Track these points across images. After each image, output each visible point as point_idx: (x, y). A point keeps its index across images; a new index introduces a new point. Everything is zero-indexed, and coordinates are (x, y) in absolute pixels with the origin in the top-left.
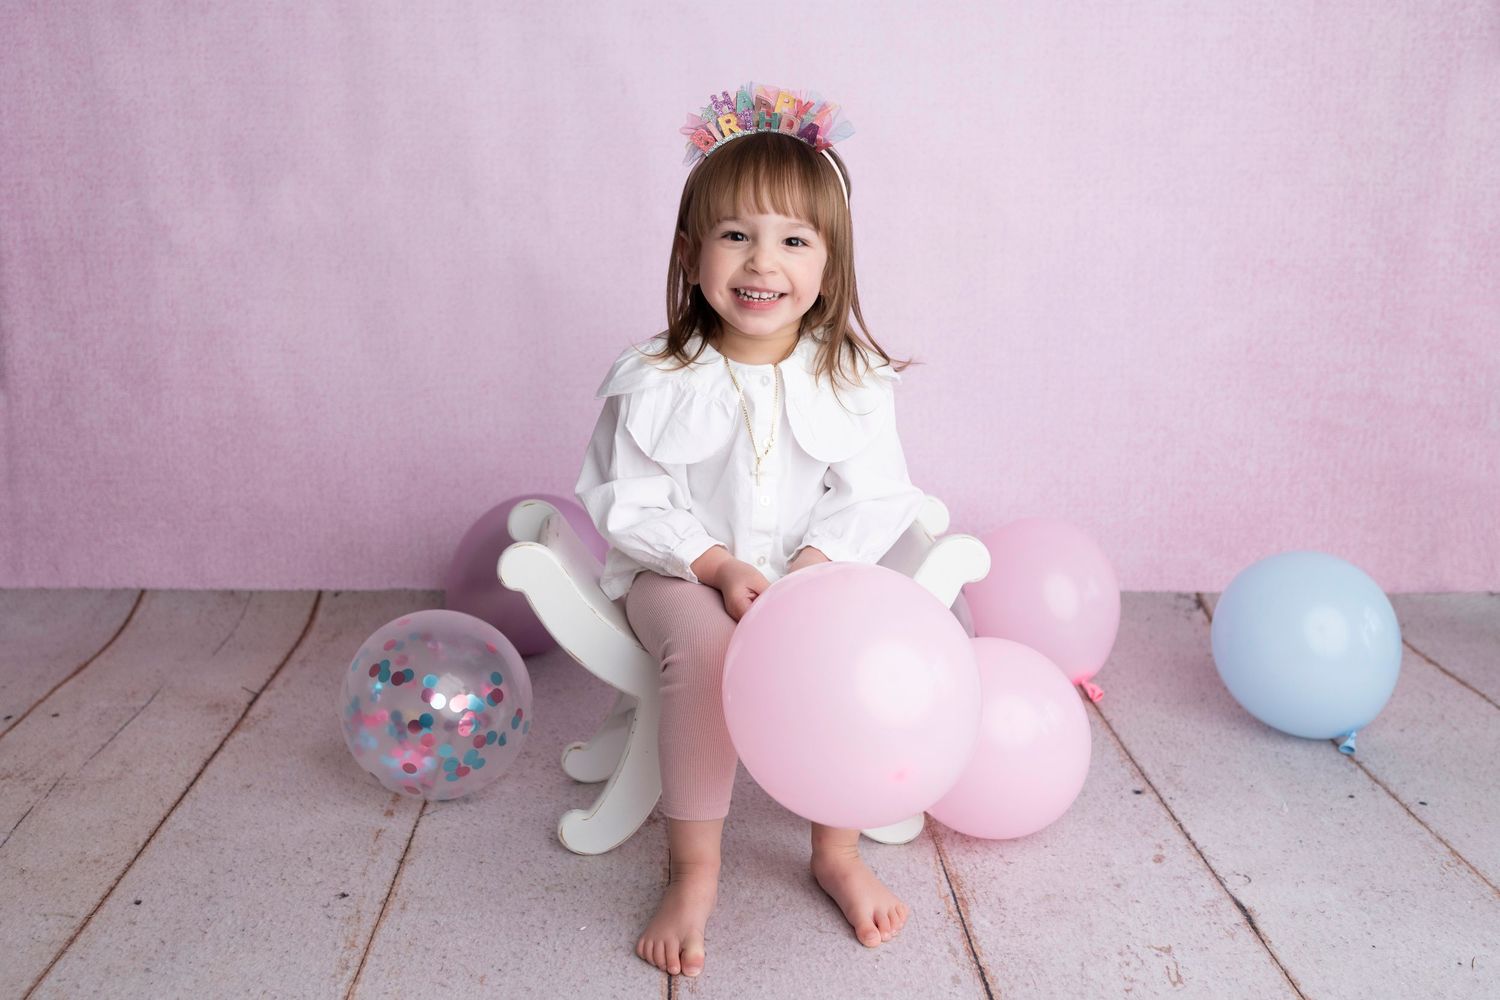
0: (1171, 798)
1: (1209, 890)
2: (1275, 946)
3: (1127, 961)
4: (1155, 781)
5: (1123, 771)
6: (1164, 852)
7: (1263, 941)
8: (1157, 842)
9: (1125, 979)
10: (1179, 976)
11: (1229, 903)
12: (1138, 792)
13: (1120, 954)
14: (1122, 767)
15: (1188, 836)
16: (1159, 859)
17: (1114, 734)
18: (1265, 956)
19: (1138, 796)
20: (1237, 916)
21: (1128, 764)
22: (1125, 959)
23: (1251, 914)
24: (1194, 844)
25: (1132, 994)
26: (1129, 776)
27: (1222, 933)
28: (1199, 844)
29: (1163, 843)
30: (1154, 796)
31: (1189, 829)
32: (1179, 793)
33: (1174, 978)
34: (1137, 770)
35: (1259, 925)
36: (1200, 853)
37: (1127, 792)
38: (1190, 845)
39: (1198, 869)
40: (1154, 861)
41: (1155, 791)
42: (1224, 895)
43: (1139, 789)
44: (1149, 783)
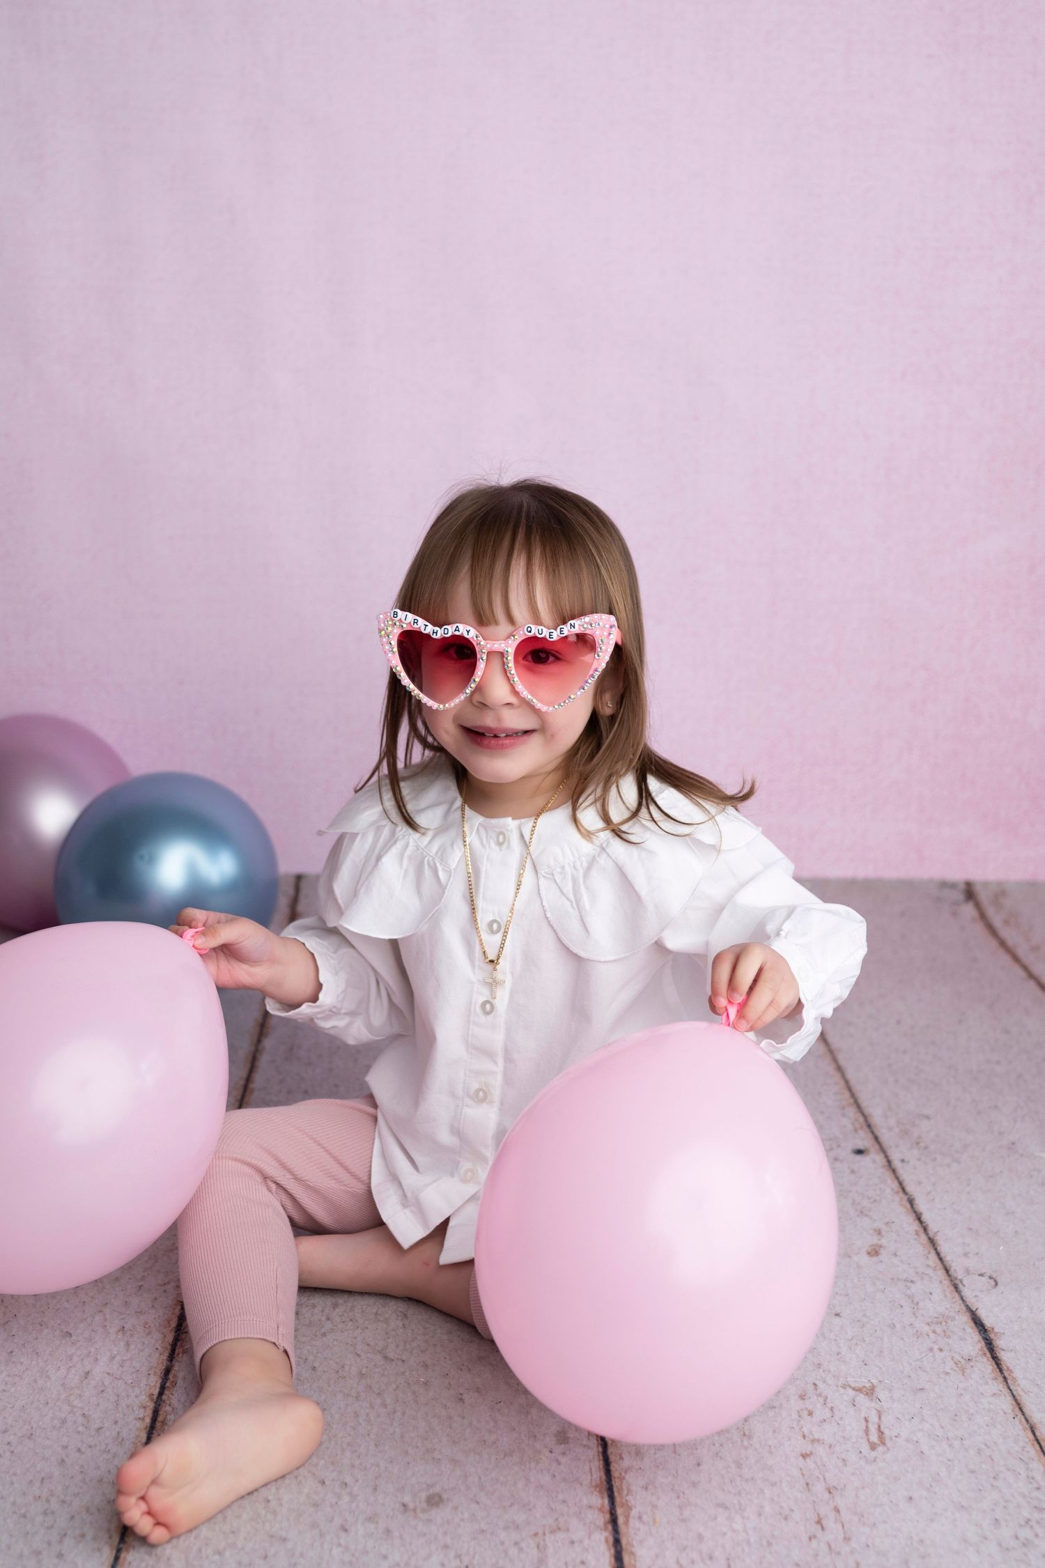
0: (903, 1161)
1: (938, 1299)
2: (1022, 1383)
3: (810, 1407)
4: (885, 1136)
5: (845, 1121)
6: (884, 1241)
7: (1005, 1378)
8: (876, 1225)
9: (804, 1437)
10: (881, 1433)
11: (965, 1319)
12: (859, 1152)
13: (802, 1397)
14: (844, 1115)
15: (919, 1218)
16: (874, 1252)
17: (839, 1069)
18: (1006, 1403)
19: (858, 1157)
20: (972, 1343)
21: (852, 1112)
22: (809, 1406)
23: (992, 1336)
24: (925, 1229)
25: (810, 1462)
26: (850, 1127)
27: (950, 1364)
28: (933, 1227)
29: (884, 1228)
30: (880, 1159)
31: (922, 1206)
32: (915, 1152)
33: (874, 1438)
34: (861, 1119)
35: (1004, 1357)
36: (932, 1242)
37: (845, 1152)
38: (921, 1230)
39: (928, 1266)
40: (869, 1253)
41: (883, 1150)
42: (959, 1305)
43: (862, 1148)
44: (876, 1139)
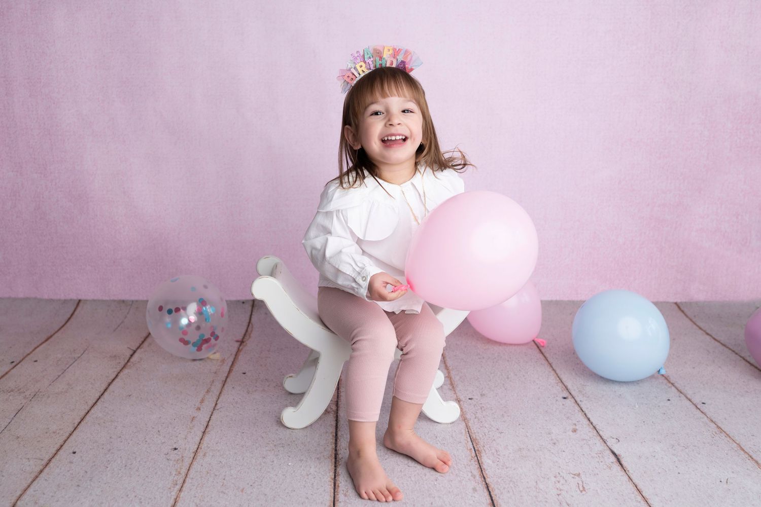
0: (581, 401)
1: (599, 446)
2: (631, 472)
3: (558, 480)
4: (573, 393)
5: (558, 387)
6: (577, 427)
7: (625, 471)
8: (574, 422)
9: (557, 489)
10: (583, 488)
11: (609, 452)
12: (565, 398)
13: (555, 477)
14: (557, 385)
15: (589, 420)
16: (575, 431)
18: (626, 478)
19: (565, 400)
20: (613, 459)
21: (560, 384)
22: (558, 479)
23: (619, 457)
24: (592, 423)
25: (560, 497)
26: (560, 390)
27: (605, 467)
28: (595, 423)
29: (576, 423)
30: (573, 400)
31: (589, 416)
32: (585, 398)
33: (581, 489)
34: (564, 387)
35: (623, 462)
36: (595, 428)
37: (560, 398)
38: (590, 424)
39: (594, 435)
40: (573, 432)
41: (573, 397)
42: (606, 448)
43: (565, 397)
44: (570, 393)
